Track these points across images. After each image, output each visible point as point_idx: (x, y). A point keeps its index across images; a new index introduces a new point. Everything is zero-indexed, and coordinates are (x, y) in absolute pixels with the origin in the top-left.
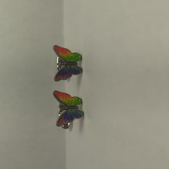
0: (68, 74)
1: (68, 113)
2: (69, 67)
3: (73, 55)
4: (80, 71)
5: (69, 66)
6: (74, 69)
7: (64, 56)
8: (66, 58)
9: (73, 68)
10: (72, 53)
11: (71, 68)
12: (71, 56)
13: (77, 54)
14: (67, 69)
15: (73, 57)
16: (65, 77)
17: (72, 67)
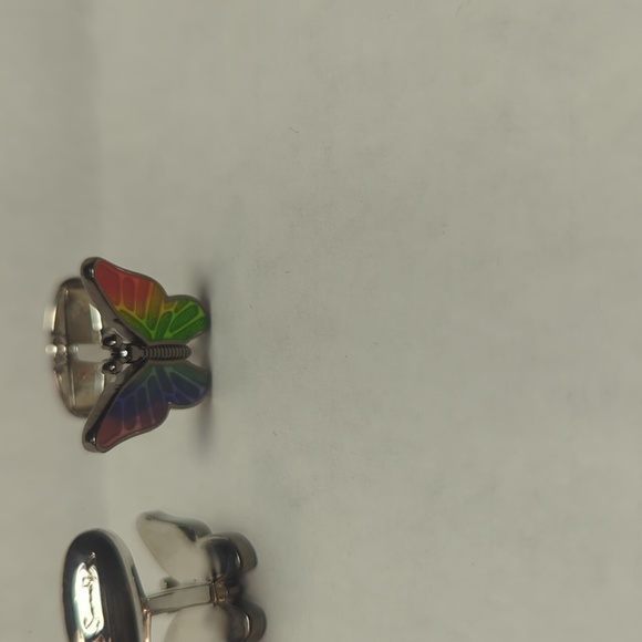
2: (154, 373)
3: (172, 310)
4: (202, 390)
5: (154, 369)
6: (176, 380)
7: (134, 314)
8: (144, 322)
9: (172, 374)
10: (168, 299)
11: (161, 372)
12: (162, 312)
13: (191, 303)
14: (145, 384)
15: (174, 316)
16: (138, 426)
17: (169, 370)
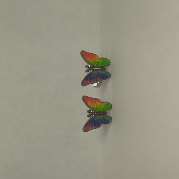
0: (95, 79)
1: (95, 119)
2: (96, 72)
3: (100, 60)
4: (108, 77)
6: (102, 74)
7: (91, 61)
8: (93, 63)
10: (99, 58)
11: (98, 73)
12: (98, 61)
14: (94, 74)
15: (101, 62)
16: (92, 82)
17: (100, 72)
